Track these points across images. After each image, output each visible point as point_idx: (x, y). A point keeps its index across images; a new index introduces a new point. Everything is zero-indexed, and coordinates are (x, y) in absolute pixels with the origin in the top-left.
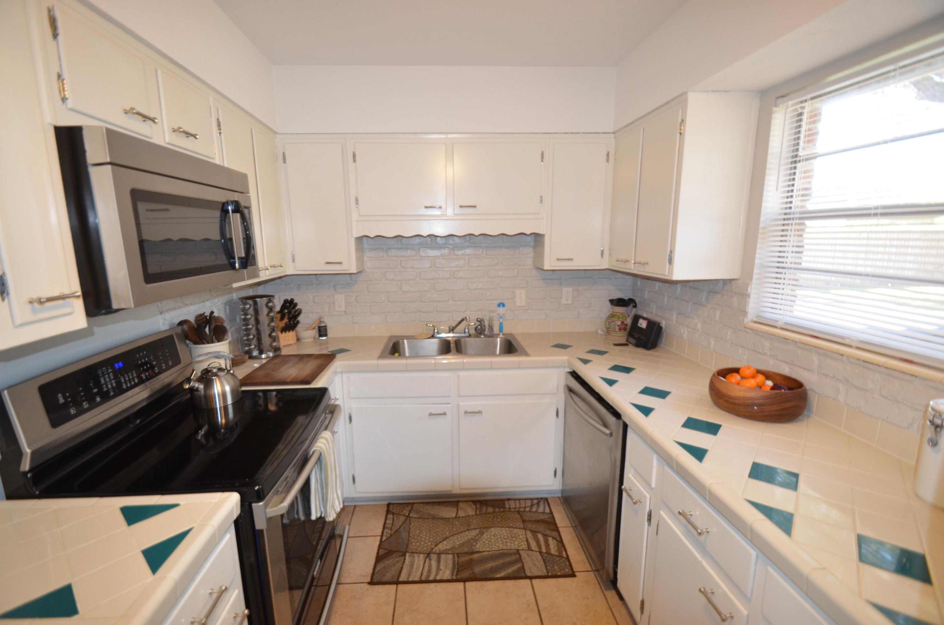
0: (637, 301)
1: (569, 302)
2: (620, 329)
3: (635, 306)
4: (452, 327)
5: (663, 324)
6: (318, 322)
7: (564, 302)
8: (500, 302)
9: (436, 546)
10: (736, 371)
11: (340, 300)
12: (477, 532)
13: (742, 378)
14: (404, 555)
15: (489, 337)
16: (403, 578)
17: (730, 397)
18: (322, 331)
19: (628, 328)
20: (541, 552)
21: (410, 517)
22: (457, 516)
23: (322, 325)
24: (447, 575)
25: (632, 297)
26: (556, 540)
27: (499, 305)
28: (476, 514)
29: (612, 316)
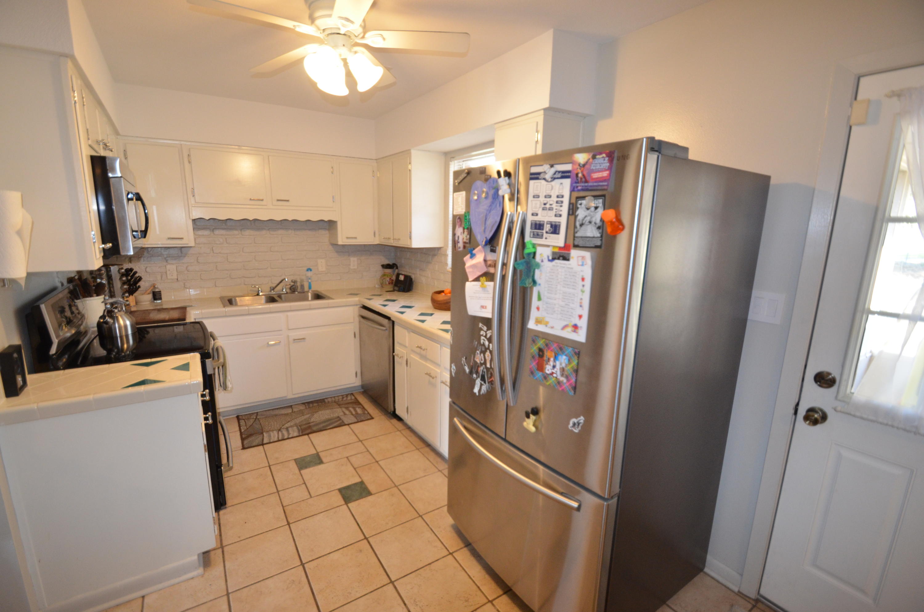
0: (398, 265)
1: (356, 267)
2: (389, 283)
3: (397, 268)
4: (273, 287)
5: (413, 277)
6: (152, 288)
7: (352, 267)
8: (308, 268)
9: (283, 426)
10: (443, 292)
11: (172, 268)
12: (310, 415)
13: (445, 294)
14: (262, 433)
15: (301, 293)
16: (265, 441)
17: (438, 301)
18: (156, 296)
19: (394, 282)
20: (352, 414)
21: (258, 419)
22: (293, 411)
23: (157, 290)
24: (296, 434)
25: (395, 263)
26: (361, 408)
27: (308, 270)
28: (306, 408)
29: (384, 275)
